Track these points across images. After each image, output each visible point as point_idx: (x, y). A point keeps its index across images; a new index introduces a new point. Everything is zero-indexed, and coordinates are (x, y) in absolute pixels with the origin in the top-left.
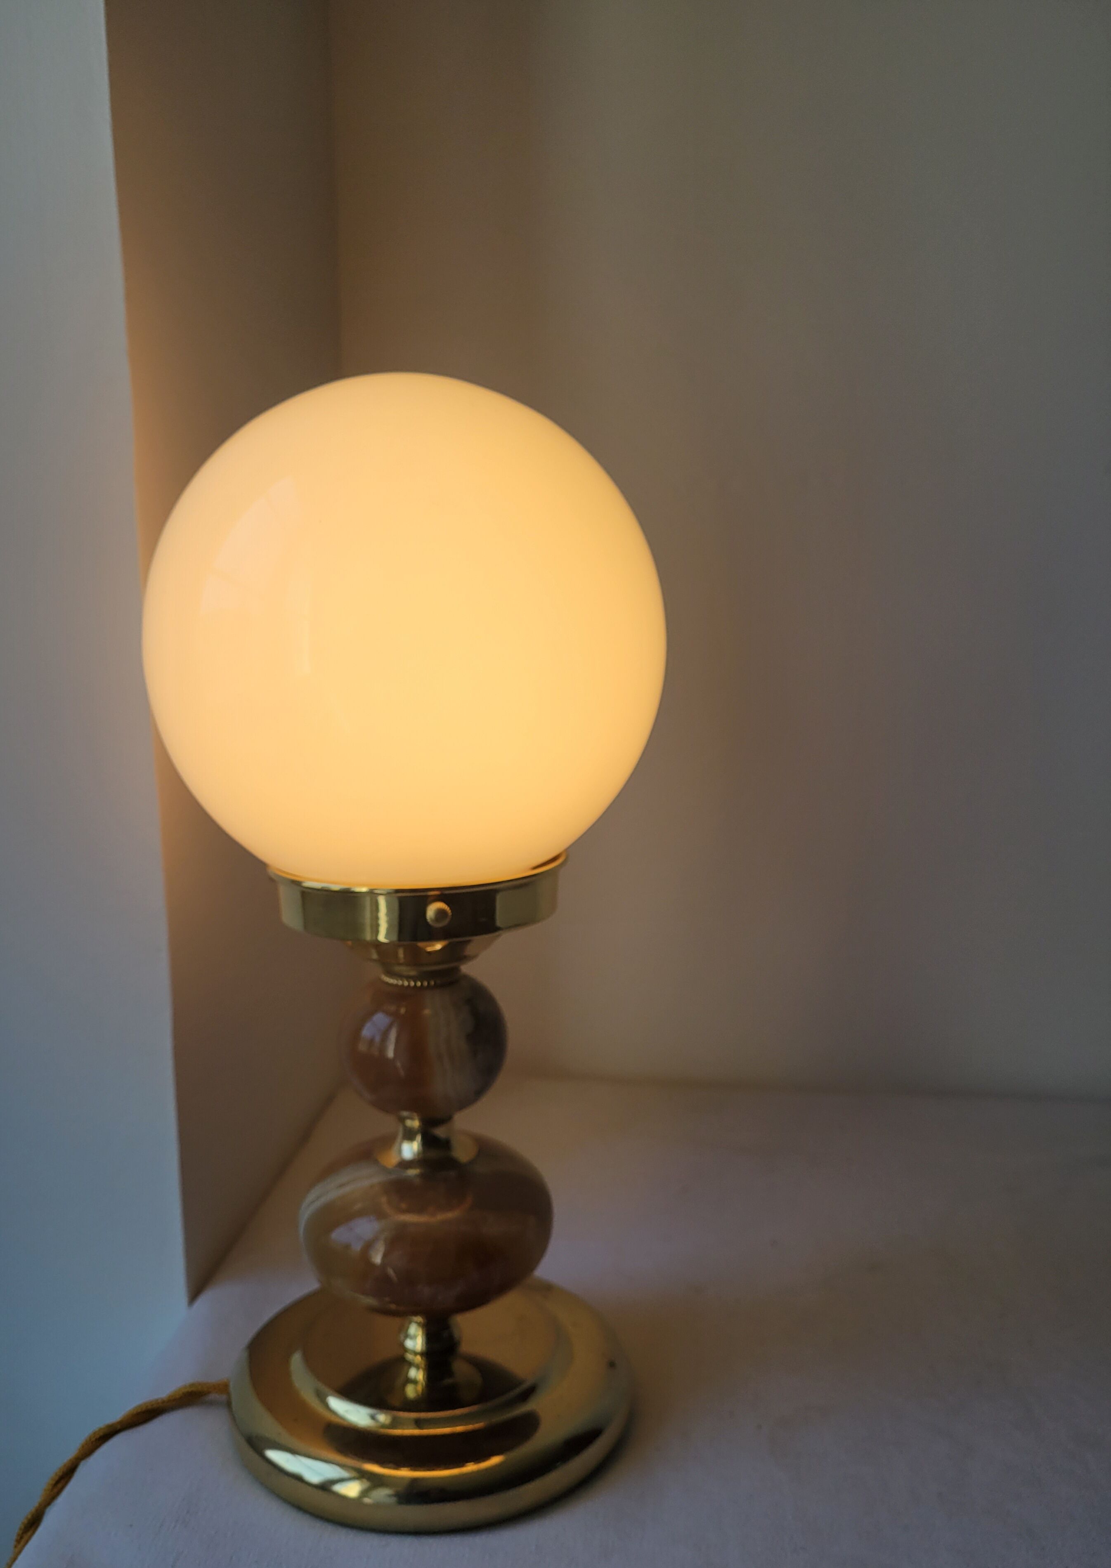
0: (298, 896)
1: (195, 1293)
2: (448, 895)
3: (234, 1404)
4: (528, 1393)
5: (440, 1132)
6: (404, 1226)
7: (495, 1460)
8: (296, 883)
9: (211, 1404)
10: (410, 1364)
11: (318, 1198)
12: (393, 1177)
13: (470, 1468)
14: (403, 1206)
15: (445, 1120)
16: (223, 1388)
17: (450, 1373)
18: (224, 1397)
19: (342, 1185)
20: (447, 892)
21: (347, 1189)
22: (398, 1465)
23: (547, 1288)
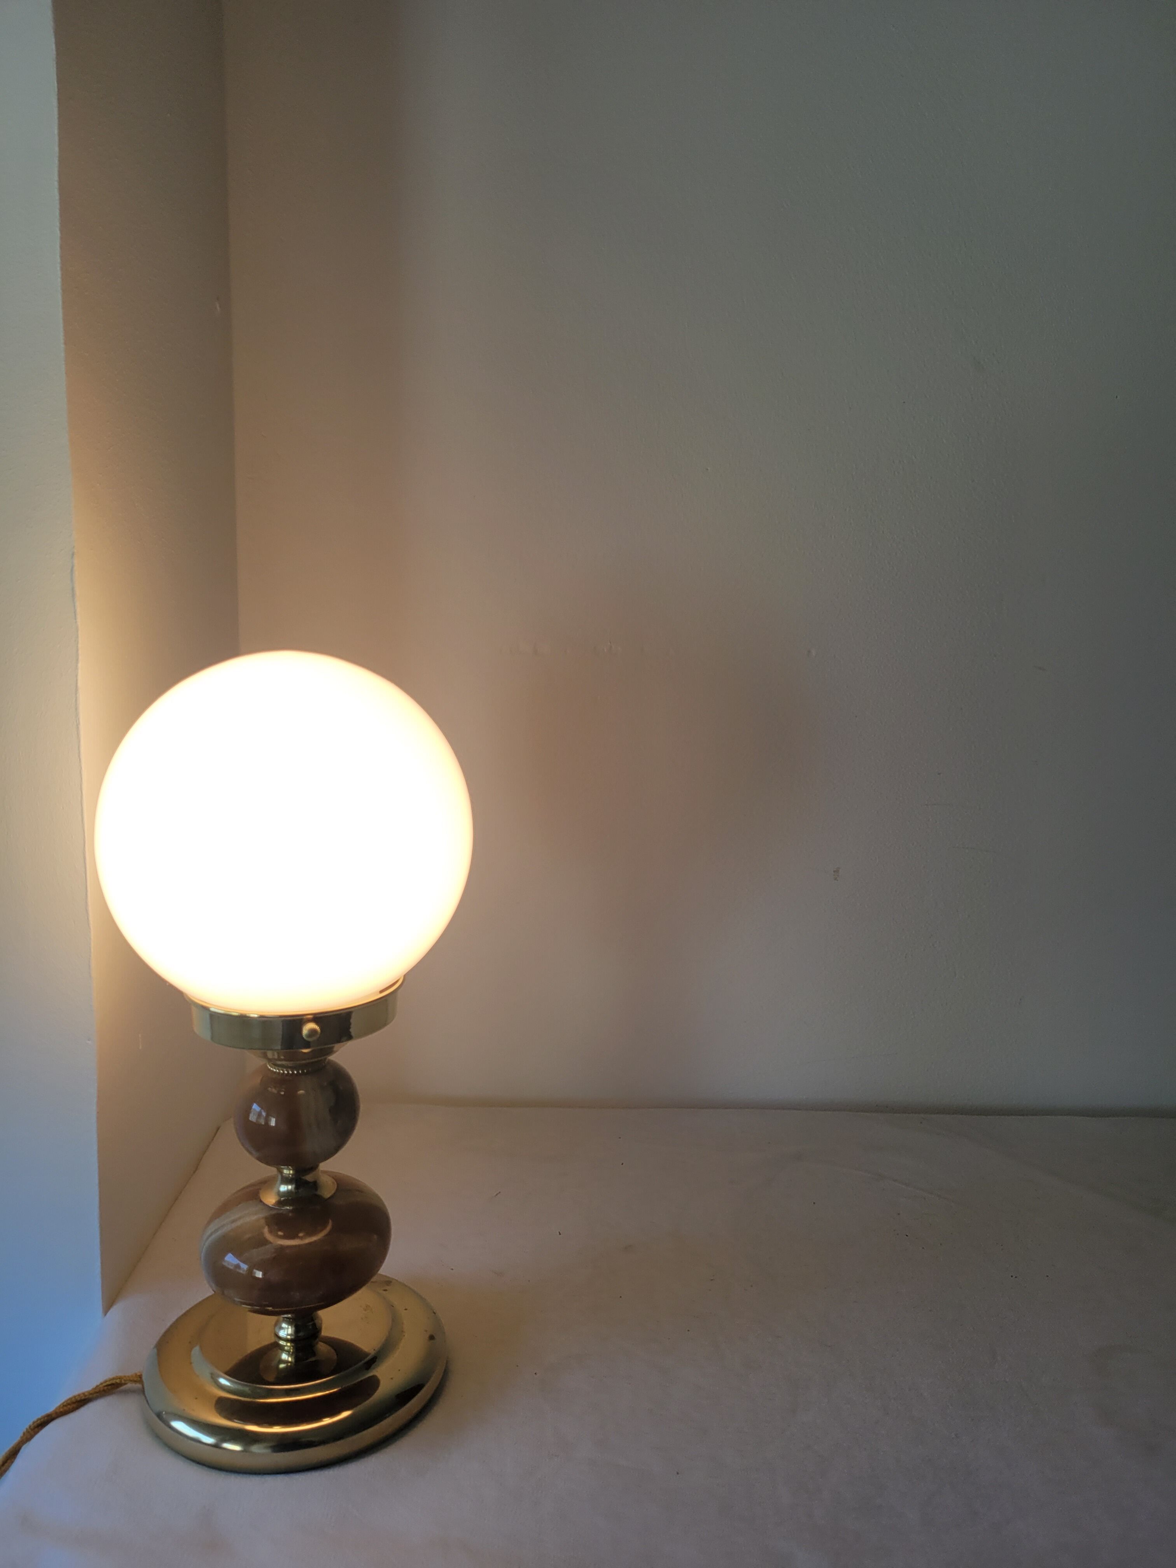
0: (208, 1016)
1: (108, 1305)
2: (318, 1018)
3: (146, 1390)
4: (372, 1361)
5: (309, 1178)
6: (282, 1248)
7: (345, 1414)
8: (205, 1009)
9: (127, 1392)
10: (282, 1348)
11: (216, 1231)
12: (274, 1212)
13: (327, 1421)
14: (280, 1233)
15: (313, 1168)
16: (139, 1379)
17: (314, 1354)
18: (139, 1386)
19: (233, 1221)
20: (317, 1016)
21: (239, 1223)
22: (272, 1424)
23: (388, 1282)
